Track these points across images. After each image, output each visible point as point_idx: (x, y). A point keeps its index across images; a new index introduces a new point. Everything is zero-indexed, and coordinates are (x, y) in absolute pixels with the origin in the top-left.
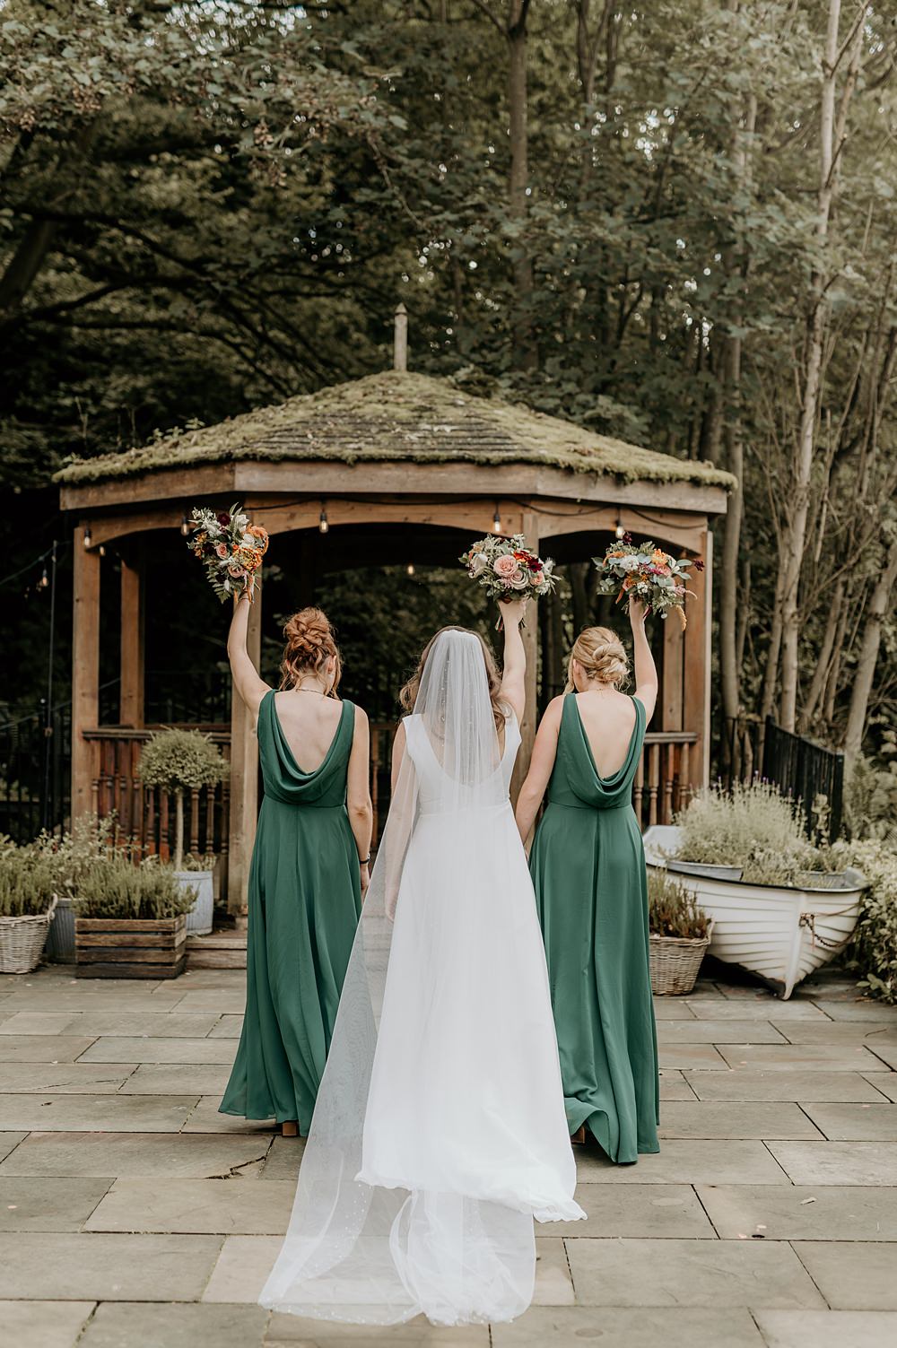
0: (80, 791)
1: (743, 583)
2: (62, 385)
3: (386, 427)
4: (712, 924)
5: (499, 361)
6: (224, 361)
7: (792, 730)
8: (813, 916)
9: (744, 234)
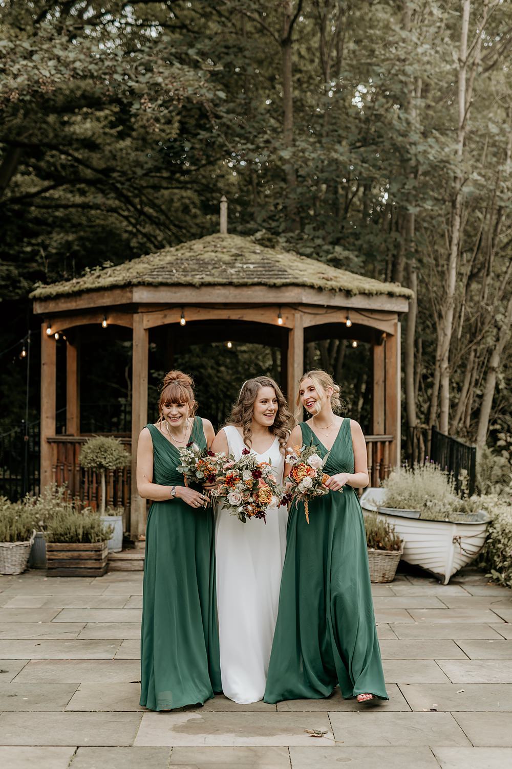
0: (46, 472)
1: (418, 351)
2: (25, 240)
3: (217, 266)
4: (404, 543)
5: (278, 227)
6: (118, 225)
7: (446, 433)
8: (460, 538)
9: (416, 155)
